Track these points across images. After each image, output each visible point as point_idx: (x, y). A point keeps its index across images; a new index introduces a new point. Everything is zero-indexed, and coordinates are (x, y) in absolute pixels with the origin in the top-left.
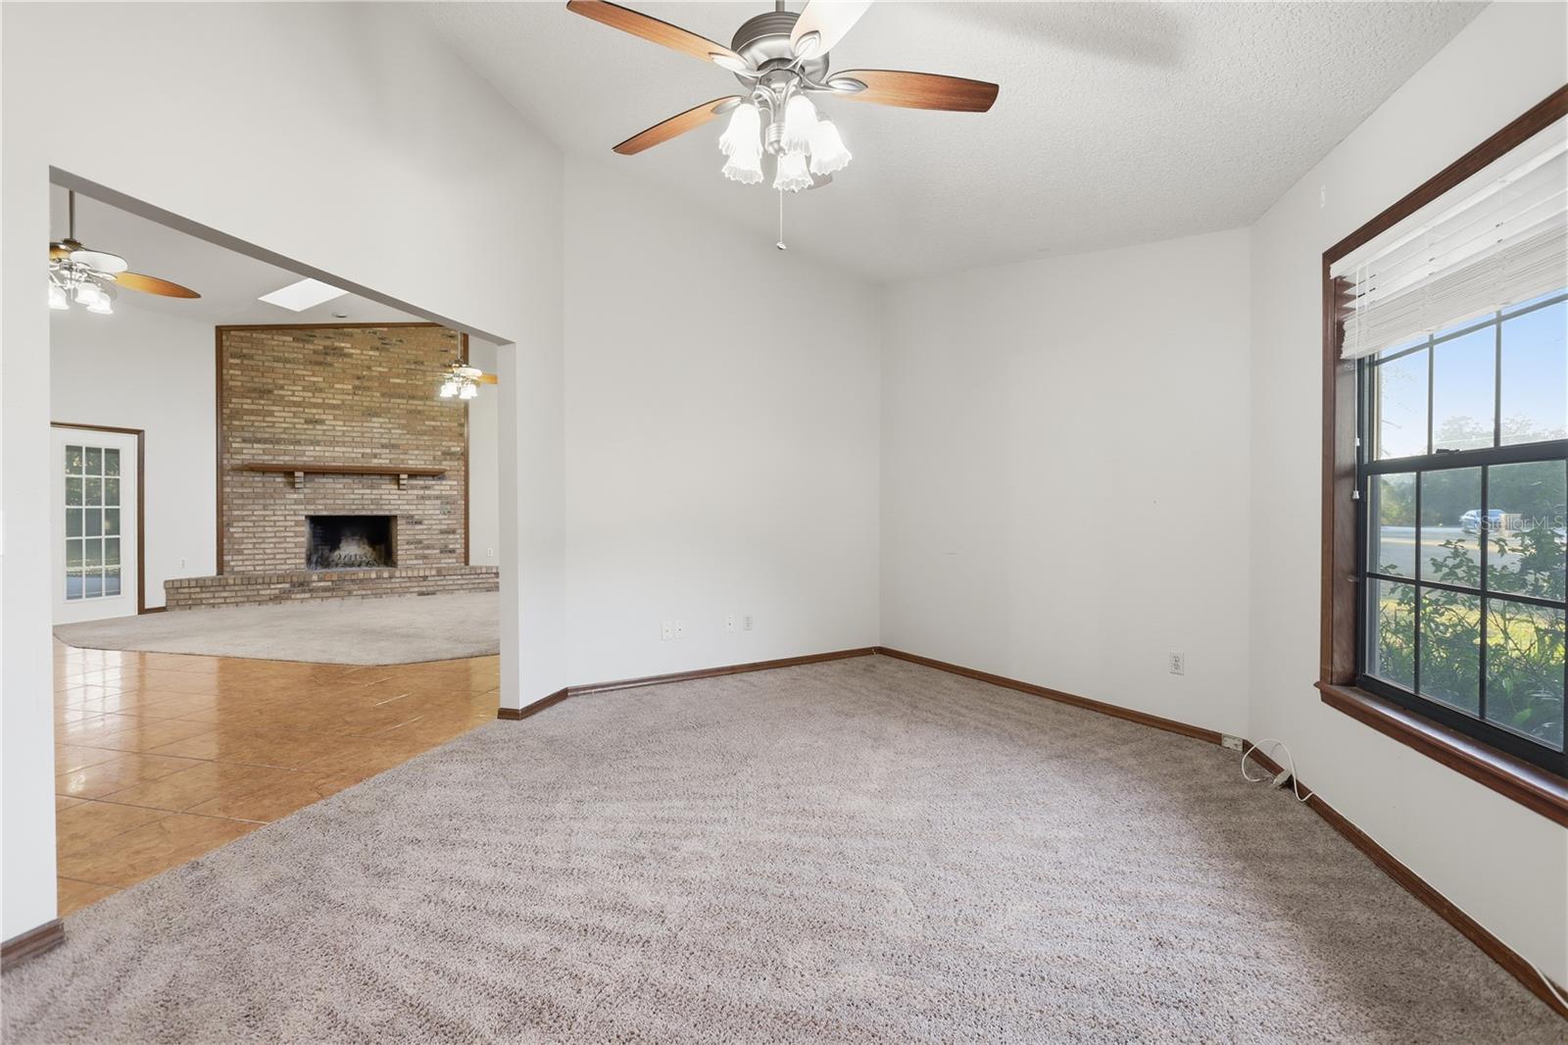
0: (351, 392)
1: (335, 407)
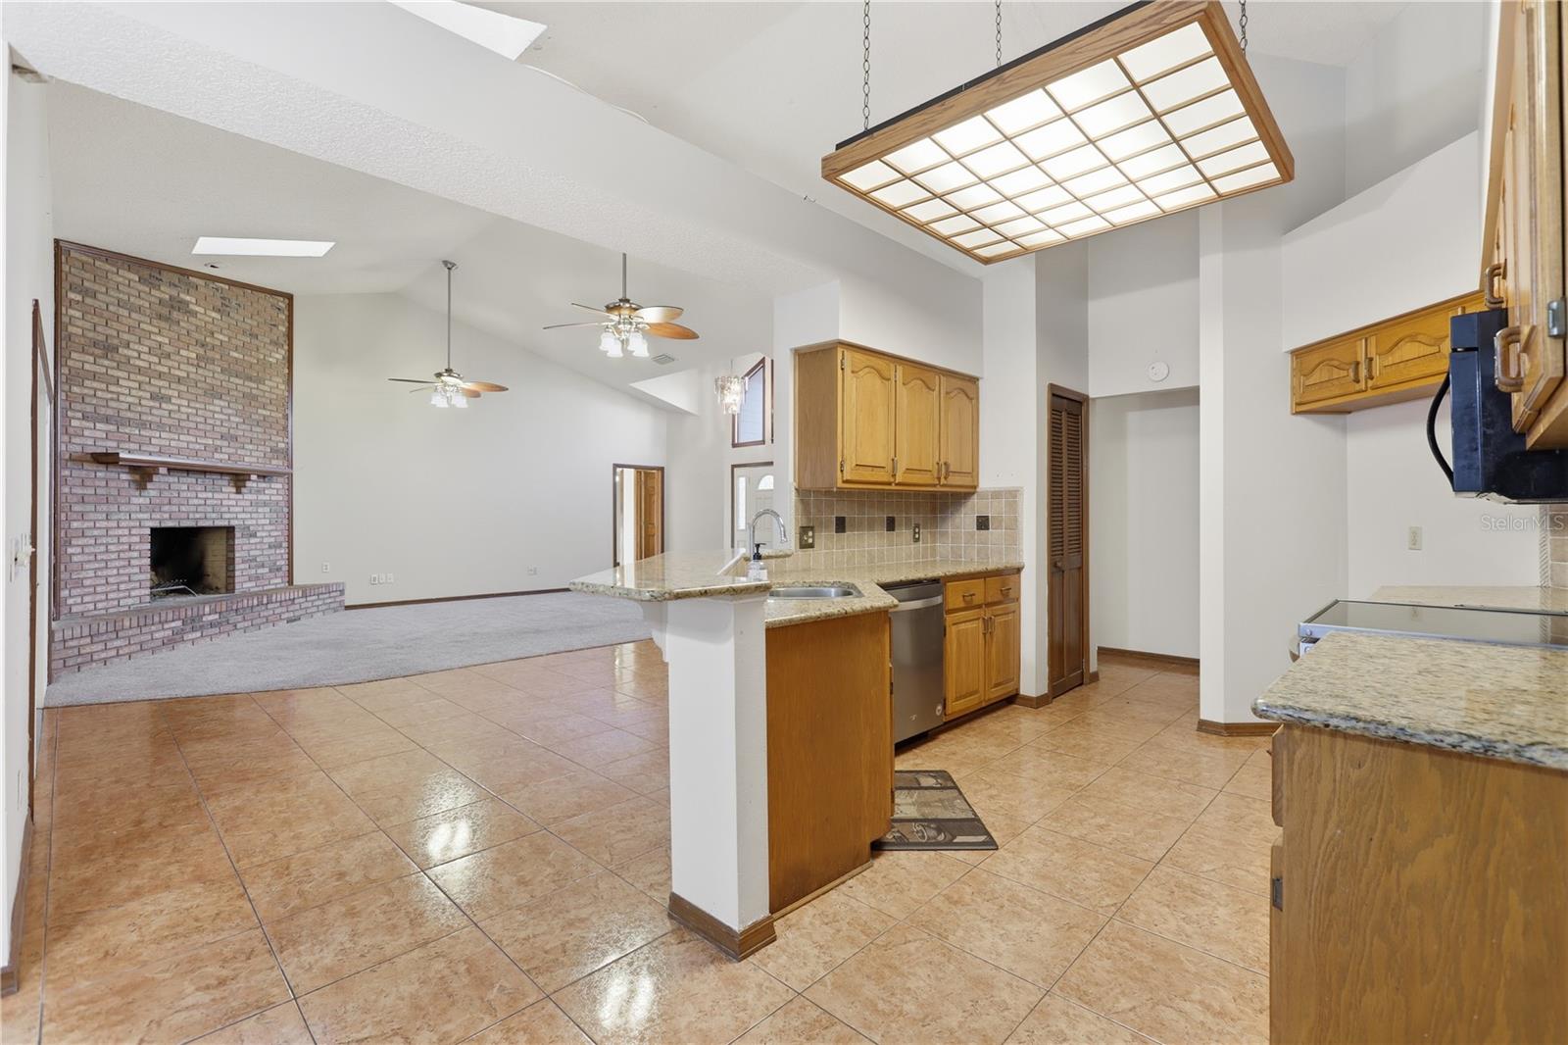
0: (195, 362)
1: (179, 380)
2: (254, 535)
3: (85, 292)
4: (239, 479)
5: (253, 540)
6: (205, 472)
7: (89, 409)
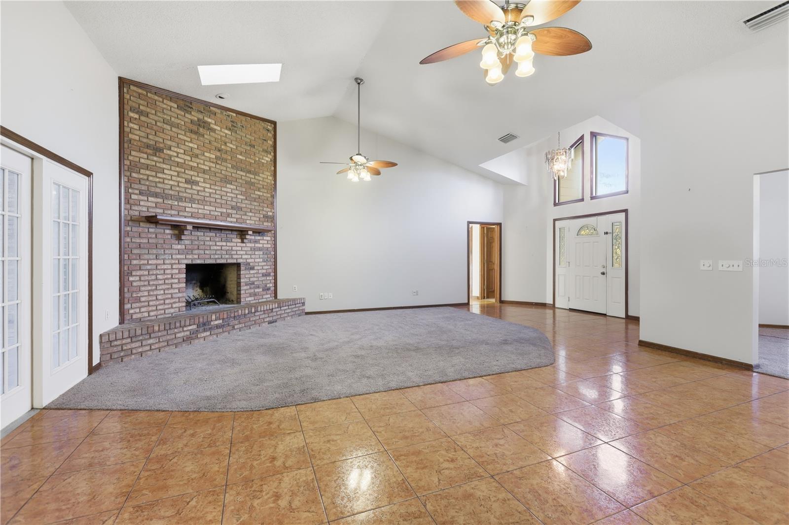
0: (215, 161)
1: (204, 172)
2: (252, 268)
3: (141, 113)
4: (242, 233)
5: (252, 272)
6: (221, 230)
7: (144, 188)
